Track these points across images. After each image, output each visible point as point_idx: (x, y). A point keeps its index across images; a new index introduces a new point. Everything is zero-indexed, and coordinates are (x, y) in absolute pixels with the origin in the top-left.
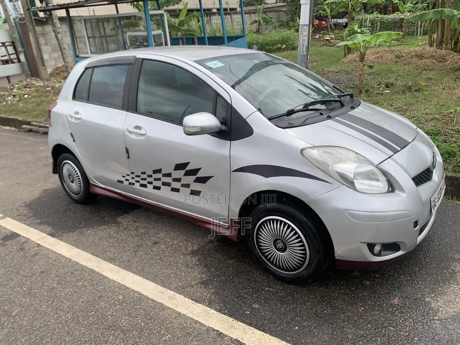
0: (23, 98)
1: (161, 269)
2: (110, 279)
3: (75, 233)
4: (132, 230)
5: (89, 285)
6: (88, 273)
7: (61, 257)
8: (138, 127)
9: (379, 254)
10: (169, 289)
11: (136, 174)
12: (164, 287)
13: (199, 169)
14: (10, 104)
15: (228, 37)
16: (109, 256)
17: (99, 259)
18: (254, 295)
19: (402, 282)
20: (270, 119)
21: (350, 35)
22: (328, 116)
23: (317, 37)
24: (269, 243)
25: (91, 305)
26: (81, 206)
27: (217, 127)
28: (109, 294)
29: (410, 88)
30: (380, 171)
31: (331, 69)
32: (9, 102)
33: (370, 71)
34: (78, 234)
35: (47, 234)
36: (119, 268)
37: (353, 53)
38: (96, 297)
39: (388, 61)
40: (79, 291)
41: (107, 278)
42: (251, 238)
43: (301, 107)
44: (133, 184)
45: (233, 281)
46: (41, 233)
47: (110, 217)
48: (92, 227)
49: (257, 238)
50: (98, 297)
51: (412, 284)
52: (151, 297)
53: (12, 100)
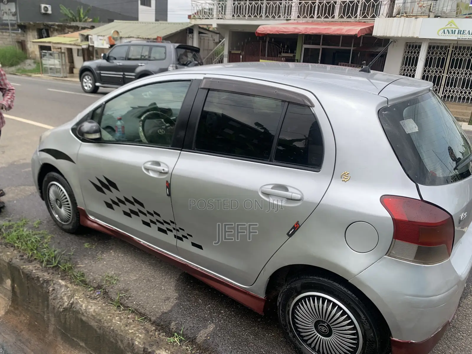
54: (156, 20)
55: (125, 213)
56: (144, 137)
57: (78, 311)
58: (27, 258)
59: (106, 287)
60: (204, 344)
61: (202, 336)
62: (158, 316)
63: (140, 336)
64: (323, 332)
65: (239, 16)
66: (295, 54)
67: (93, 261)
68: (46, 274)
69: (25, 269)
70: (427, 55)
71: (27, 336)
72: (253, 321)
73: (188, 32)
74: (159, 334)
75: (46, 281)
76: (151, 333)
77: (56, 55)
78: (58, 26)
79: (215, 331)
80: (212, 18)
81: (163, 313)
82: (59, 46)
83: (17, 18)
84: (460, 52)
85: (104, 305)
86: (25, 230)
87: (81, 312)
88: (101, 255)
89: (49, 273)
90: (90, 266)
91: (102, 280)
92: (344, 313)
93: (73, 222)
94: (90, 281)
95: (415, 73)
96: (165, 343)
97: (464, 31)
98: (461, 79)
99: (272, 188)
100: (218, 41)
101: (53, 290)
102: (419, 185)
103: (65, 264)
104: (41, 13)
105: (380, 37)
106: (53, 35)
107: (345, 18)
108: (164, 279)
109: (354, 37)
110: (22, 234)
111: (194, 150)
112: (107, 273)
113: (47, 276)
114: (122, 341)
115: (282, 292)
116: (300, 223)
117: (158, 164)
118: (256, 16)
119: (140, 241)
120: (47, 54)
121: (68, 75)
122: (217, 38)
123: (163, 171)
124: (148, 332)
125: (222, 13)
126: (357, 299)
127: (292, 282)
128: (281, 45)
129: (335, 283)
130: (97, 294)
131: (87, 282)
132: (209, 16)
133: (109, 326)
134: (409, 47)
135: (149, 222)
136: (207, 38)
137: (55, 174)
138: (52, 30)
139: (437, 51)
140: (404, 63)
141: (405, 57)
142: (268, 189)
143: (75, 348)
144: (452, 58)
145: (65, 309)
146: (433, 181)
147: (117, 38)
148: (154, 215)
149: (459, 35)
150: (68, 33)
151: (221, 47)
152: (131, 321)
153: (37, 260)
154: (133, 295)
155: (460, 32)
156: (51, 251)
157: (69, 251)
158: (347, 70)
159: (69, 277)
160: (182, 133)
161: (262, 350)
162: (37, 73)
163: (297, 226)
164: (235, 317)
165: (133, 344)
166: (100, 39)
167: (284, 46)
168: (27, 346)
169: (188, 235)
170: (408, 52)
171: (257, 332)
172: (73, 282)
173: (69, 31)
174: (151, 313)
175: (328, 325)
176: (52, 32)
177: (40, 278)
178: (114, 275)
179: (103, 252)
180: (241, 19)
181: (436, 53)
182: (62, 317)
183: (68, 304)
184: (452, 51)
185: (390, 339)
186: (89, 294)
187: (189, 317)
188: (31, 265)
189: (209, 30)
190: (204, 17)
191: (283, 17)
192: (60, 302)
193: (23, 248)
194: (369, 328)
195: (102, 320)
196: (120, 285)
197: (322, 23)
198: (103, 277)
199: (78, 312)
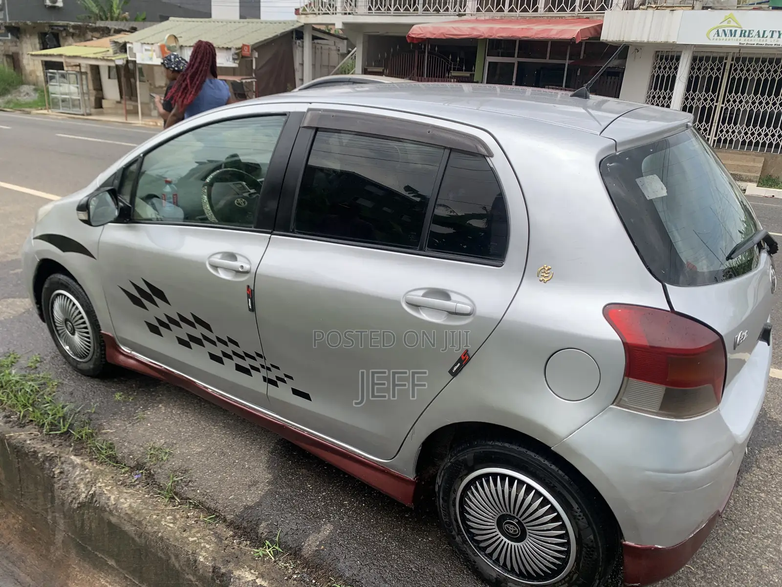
54: (241, 17)
55: (181, 342)
56: (211, 211)
57: (103, 506)
58: (16, 419)
59: (151, 465)
60: (314, 558)
61: (311, 544)
62: (237, 512)
63: (208, 546)
64: (510, 533)
65: (379, 9)
66: (473, 73)
67: (130, 423)
68: (48, 446)
69: (13, 438)
70: (691, 73)
71: (19, 551)
72: (397, 518)
73: (294, 36)
74: (240, 543)
75: (48, 459)
76: (226, 542)
77: (73, 78)
78: (74, 27)
79: (333, 535)
80: (334, 12)
81: (247, 508)
82: (77, 61)
83: (5, 15)
84: (745, 66)
85: (147, 496)
86: (13, 372)
87: (108, 509)
88: (142, 413)
89: (54, 445)
90: (124, 430)
91: (144, 454)
92: (546, 501)
93: (95, 357)
94: (123, 457)
95: (670, 102)
96: (250, 557)
97: (750, 31)
98: (745, 111)
99: (424, 296)
100: (345, 52)
101: (61, 473)
102: (667, 285)
103: (81, 429)
104: (46, 6)
105: (613, 42)
106: (67, 43)
107: (555, 11)
108: (249, 450)
109: (570, 43)
110: (8, 379)
111: (293, 232)
112: (152, 443)
113: (49, 449)
114: (177, 556)
115: (443, 469)
116: (471, 353)
117: (233, 256)
118: (407, 9)
119: (207, 388)
120: (57, 76)
121: (93, 110)
122: (343, 46)
123: (240, 270)
124: (221, 540)
125: (350, 5)
126: (566, 477)
127: (459, 452)
128: (450, 57)
129: (529, 453)
130: (136, 477)
131: (119, 459)
132: (329, 10)
133: (155, 532)
134: (661, 60)
135: (221, 355)
136: (327, 47)
137: (62, 277)
138: (64, 34)
139: (706, 65)
140: (652, 86)
141: (654, 75)
142: (418, 296)
143: (100, 570)
144: (731, 77)
145: (82, 505)
146: (693, 279)
147: (175, 47)
148: (229, 343)
149: (743, 38)
150: (92, 40)
151: (351, 61)
152: (193, 522)
153: (34, 423)
154: (197, 477)
155: (743, 34)
156: (58, 407)
157: (88, 406)
158: (559, 96)
159: (88, 450)
160: (272, 205)
161: (411, 566)
162: (40, 108)
163: (465, 359)
164: (366, 511)
165: (195, 561)
166: (146, 50)
167: (454, 60)
168: (19, 568)
169: (286, 376)
170: (660, 68)
171: (404, 536)
172: (96, 458)
173: (92, 37)
174: (226, 507)
175: (519, 523)
176: (65, 38)
177: (39, 453)
178: (165, 446)
179: (146, 408)
180: (382, 14)
181: (706, 69)
182: (77, 518)
183: (86, 497)
184: (732, 65)
185: (621, 543)
186: (121, 479)
187: (290, 512)
188: (23, 431)
189: (329, 34)
190: (320, 12)
191: (453, 10)
192: (73, 492)
193: (9, 402)
194: (587, 526)
195: (144, 522)
196: (173, 461)
197: (517, 19)
198: (145, 449)
199: (102, 509)
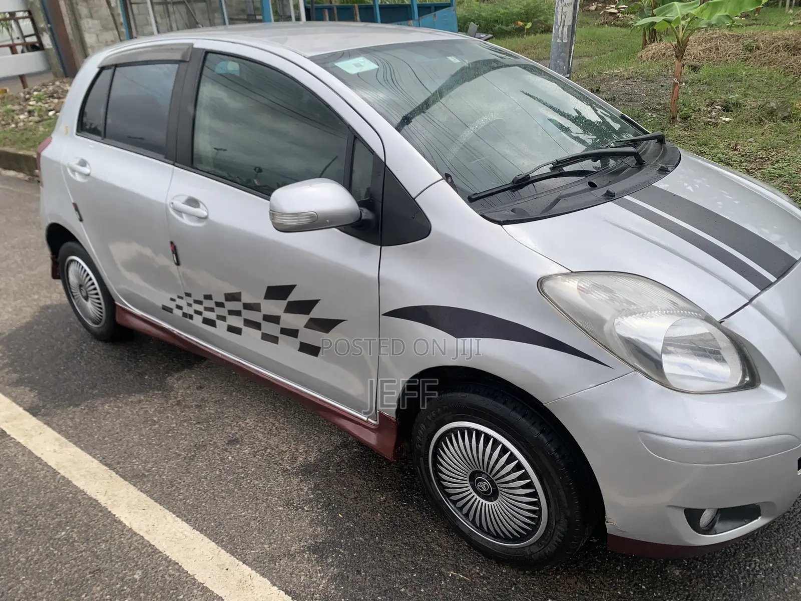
0: (46, 117)
1: (233, 507)
2: (125, 525)
3: (79, 409)
4: (192, 406)
5: (79, 539)
6: (83, 507)
7: (40, 464)
8: (193, 202)
9: (709, 529)
10: (241, 560)
11: (195, 297)
12: (233, 555)
13: (315, 302)
14: (23, 128)
15: (420, 7)
16: (135, 467)
17: (114, 474)
18: (420, 588)
19: (755, 575)
20: (471, 200)
21: (657, 4)
22: (608, 192)
23: (593, 8)
24: (460, 478)
25: (74, 590)
26: (105, 347)
27: (350, 214)
28: (116, 566)
29: (772, 113)
30: (727, 336)
31: (616, 71)
32: (21, 124)
33: (693, 76)
34: (84, 412)
35: (25, 409)
36: (148, 498)
37: (661, 40)
38: (87, 572)
39: (729, 56)
40: (56, 552)
41: (120, 522)
42: (421, 459)
43: (546, 170)
44: (191, 317)
45: (380, 548)
46: (14, 404)
47: (154, 375)
48: (115, 396)
49: (436, 462)
50: (92, 571)
51: (778, 582)
52: (200, 580)
53: (26, 120)
